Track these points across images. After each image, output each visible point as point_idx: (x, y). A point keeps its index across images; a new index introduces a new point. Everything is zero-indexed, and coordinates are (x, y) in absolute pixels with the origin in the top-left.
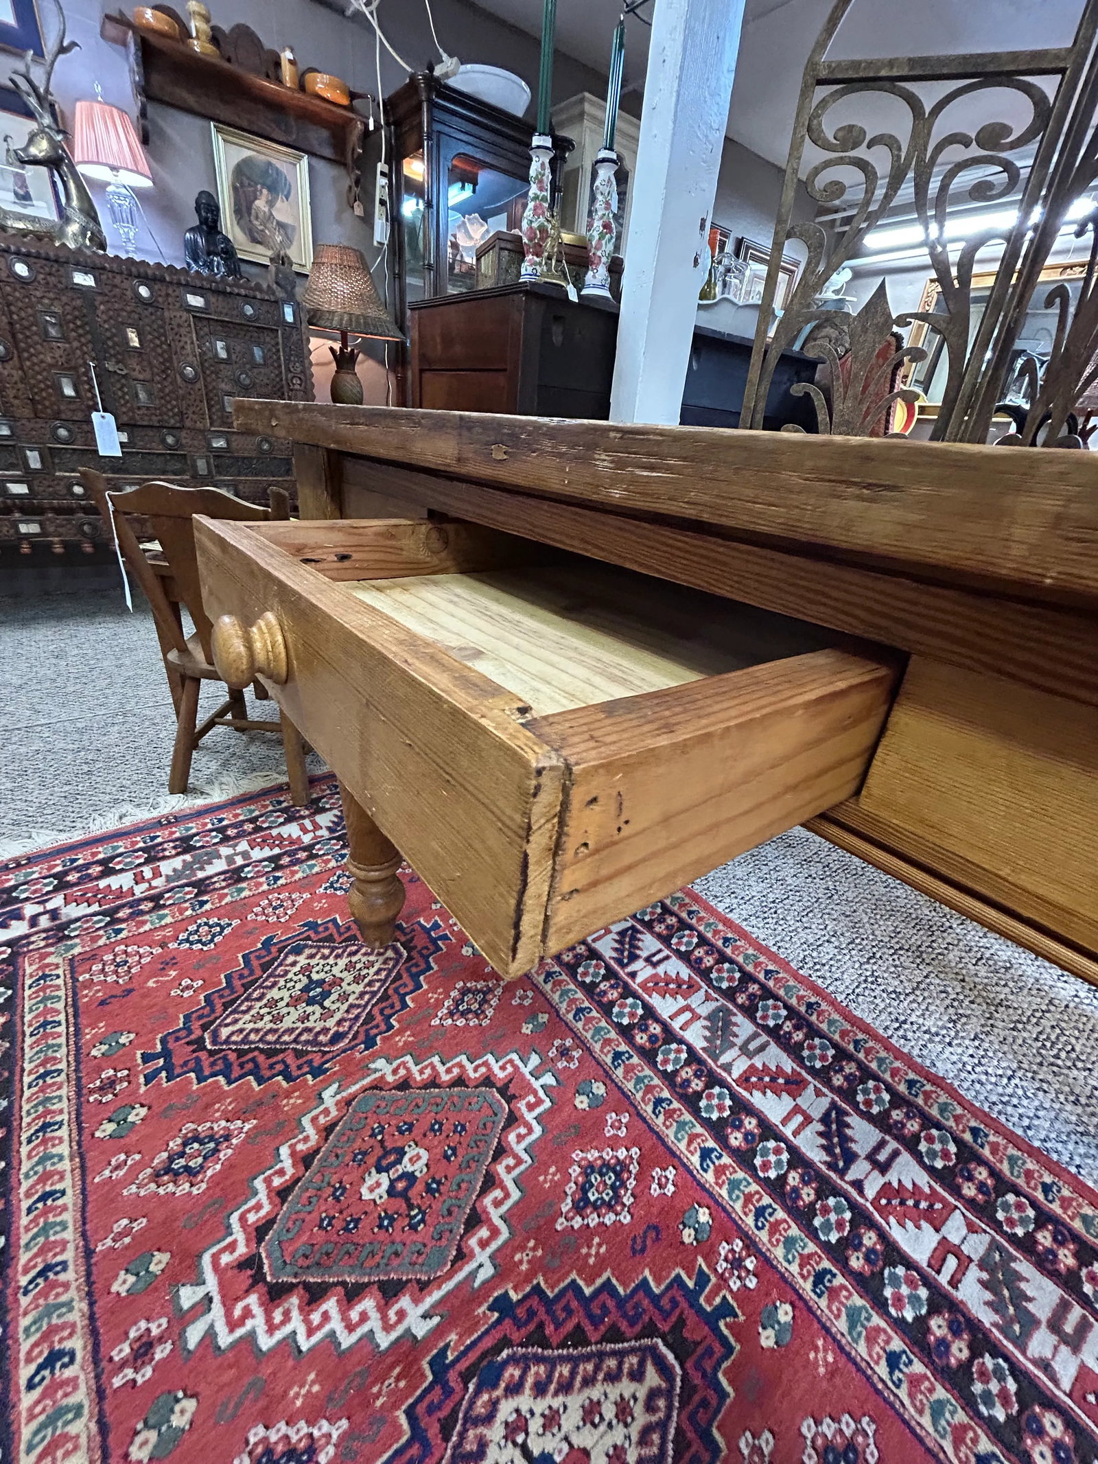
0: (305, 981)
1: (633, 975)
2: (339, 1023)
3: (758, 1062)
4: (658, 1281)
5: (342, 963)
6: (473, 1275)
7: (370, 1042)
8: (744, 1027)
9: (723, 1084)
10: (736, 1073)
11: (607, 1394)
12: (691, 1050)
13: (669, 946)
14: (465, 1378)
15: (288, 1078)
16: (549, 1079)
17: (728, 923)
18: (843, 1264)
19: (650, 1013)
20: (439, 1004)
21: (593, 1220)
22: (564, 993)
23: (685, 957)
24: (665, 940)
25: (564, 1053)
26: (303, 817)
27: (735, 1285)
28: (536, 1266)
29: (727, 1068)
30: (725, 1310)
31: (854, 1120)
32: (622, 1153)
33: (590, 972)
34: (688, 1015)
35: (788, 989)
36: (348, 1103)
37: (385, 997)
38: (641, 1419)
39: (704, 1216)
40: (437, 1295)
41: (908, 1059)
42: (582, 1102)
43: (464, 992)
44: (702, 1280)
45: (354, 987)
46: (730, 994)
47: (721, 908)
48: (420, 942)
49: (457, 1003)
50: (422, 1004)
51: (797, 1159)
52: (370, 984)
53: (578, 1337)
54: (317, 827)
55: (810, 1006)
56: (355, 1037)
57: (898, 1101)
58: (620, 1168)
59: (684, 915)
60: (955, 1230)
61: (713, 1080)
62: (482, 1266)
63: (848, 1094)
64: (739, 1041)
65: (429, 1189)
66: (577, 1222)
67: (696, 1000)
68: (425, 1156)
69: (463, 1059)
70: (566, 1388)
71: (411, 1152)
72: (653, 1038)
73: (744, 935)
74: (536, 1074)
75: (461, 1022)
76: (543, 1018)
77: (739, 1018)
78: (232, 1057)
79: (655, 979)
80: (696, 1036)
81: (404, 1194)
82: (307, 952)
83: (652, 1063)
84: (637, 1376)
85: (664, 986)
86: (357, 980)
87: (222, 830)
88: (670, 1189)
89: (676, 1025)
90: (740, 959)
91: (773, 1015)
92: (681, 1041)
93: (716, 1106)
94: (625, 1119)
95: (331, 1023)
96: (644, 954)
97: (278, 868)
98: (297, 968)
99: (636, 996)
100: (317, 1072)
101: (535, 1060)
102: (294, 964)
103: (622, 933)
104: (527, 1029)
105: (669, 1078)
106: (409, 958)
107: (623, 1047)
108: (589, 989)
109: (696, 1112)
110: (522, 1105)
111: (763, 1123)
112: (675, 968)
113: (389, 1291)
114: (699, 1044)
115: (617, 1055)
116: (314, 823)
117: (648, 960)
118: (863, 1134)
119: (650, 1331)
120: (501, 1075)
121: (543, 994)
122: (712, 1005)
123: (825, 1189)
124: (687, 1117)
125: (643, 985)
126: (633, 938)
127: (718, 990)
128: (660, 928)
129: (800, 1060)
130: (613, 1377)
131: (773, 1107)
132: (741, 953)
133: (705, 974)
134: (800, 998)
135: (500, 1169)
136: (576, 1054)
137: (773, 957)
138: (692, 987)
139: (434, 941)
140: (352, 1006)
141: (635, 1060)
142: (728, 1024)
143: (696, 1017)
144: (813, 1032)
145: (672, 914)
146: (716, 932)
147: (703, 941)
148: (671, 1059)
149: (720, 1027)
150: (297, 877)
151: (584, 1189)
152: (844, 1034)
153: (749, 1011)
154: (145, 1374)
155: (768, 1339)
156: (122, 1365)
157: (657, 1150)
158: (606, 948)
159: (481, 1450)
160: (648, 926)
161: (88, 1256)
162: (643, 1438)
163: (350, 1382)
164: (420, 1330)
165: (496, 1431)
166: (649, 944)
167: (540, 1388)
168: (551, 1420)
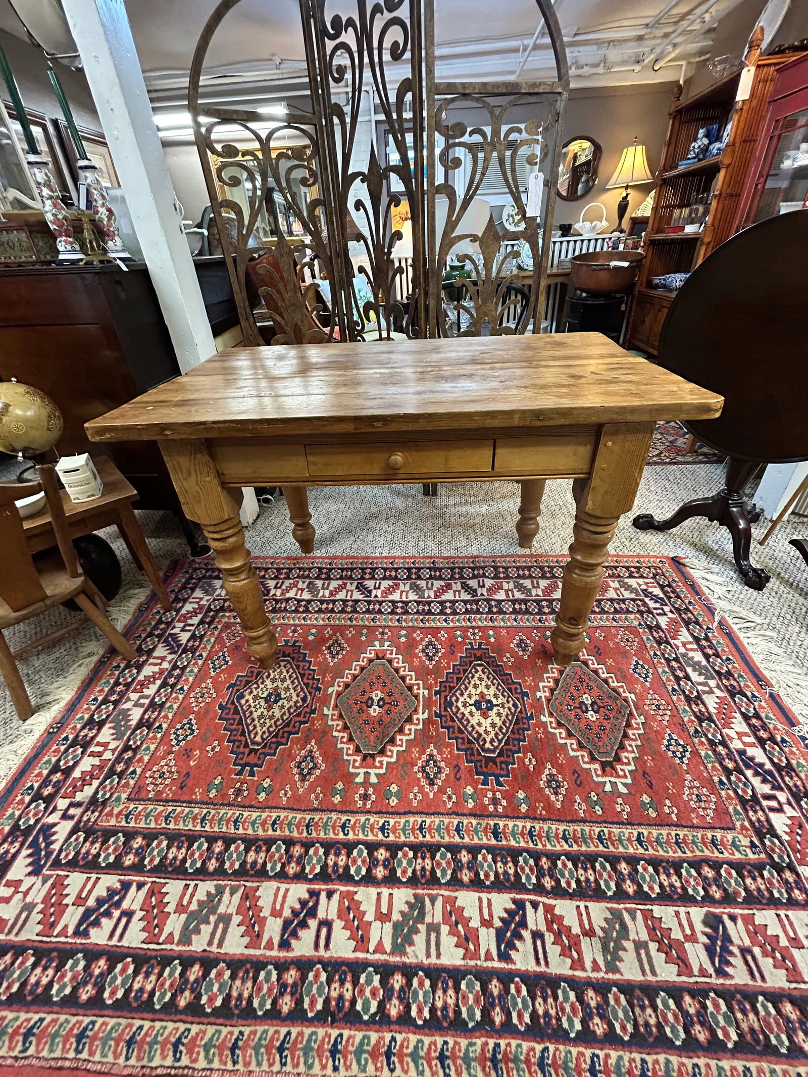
0: (262, 700)
1: (376, 596)
3: (435, 589)
4: (462, 653)
6: (424, 695)
7: (318, 689)
8: (422, 583)
9: (432, 602)
10: (432, 596)
11: (475, 681)
12: (415, 601)
13: (376, 579)
14: (446, 710)
15: (305, 723)
16: (387, 643)
17: (385, 557)
18: (492, 613)
19: (393, 602)
20: (325, 659)
21: (437, 658)
22: (362, 619)
23: (385, 578)
24: (373, 578)
25: (382, 634)
26: (146, 661)
27: (477, 638)
28: (435, 679)
29: (429, 597)
30: (480, 644)
31: (468, 582)
32: (427, 640)
33: (362, 607)
34: (404, 593)
35: (422, 563)
36: (337, 706)
37: (302, 675)
38: (484, 676)
39: (458, 633)
40: (421, 708)
41: (466, 557)
42: (403, 640)
43: (328, 649)
44: (471, 644)
46: (409, 578)
47: (378, 554)
48: (289, 651)
49: (331, 653)
51: (465, 602)
52: (290, 677)
53: (459, 679)
54: (162, 658)
55: (432, 563)
56: (310, 693)
57: (473, 569)
58: (430, 643)
59: (370, 566)
60: (505, 586)
61: (429, 603)
62: (422, 692)
63: (462, 577)
64: (425, 588)
65: (390, 696)
66: (434, 662)
67: (402, 587)
68: (378, 692)
69: (355, 663)
70: (466, 688)
71: (373, 695)
72: (402, 608)
73: (394, 557)
74: (382, 646)
75: (340, 656)
76: (365, 631)
77: (419, 582)
78: (274, 740)
79: (384, 592)
80: (412, 596)
81: (385, 703)
82: (246, 693)
83: (410, 613)
84: (477, 671)
85: (388, 592)
86: (283, 681)
87: (105, 701)
88: (446, 635)
89: (404, 598)
90: (401, 565)
91: (426, 573)
92: (410, 601)
93: (436, 608)
94: (418, 632)
95: (295, 699)
96: (372, 588)
97: (173, 686)
98: (251, 700)
99: (384, 601)
100: (312, 712)
101: (377, 643)
102: (247, 701)
103: (357, 588)
104: (364, 638)
105: (418, 613)
106: (293, 658)
107: (397, 617)
108: (368, 611)
109: (433, 614)
110: (389, 656)
111: (450, 602)
112: (385, 584)
113: (409, 719)
114: (416, 598)
115: (398, 620)
116: (157, 658)
117: (375, 588)
118: (473, 583)
119: (471, 662)
120: (372, 656)
121: (356, 626)
122: (408, 585)
123: (476, 602)
124: (432, 617)
125: (383, 597)
126: (363, 586)
127: (405, 579)
129: (444, 579)
130: (473, 677)
131: (449, 596)
132: (399, 563)
133: (396, 578)
134: (428, 563)
135: (402, 673)
136: (386, 631)
137: (409, 557)
138: (397, 585)
139: (294, 646)
140: (294, 689)
141: (404, 617)
142: (417, 587)
143: (407, 592)
144: (440, 569)
145: (365, 569)
146: (385, 563)
147: (385, 569)
148: (413, 607)
149: (416, 588)
150: (191, 680)
151: (427, 655)
152: (447, 563)
153: (419, 578)
154: (373, 798)
155: (492, 640)
156: (365, 804)
157: (435, 631)
158: (357, 596)
159: (463, 714)
160: (362, 578)
161: (315, 810)
162: (488, 678)
163: (423, 739)
164: (426, 716)
165: (462, 709)
166: (370, 584)
167: (462, 694)
168: (470, 696)
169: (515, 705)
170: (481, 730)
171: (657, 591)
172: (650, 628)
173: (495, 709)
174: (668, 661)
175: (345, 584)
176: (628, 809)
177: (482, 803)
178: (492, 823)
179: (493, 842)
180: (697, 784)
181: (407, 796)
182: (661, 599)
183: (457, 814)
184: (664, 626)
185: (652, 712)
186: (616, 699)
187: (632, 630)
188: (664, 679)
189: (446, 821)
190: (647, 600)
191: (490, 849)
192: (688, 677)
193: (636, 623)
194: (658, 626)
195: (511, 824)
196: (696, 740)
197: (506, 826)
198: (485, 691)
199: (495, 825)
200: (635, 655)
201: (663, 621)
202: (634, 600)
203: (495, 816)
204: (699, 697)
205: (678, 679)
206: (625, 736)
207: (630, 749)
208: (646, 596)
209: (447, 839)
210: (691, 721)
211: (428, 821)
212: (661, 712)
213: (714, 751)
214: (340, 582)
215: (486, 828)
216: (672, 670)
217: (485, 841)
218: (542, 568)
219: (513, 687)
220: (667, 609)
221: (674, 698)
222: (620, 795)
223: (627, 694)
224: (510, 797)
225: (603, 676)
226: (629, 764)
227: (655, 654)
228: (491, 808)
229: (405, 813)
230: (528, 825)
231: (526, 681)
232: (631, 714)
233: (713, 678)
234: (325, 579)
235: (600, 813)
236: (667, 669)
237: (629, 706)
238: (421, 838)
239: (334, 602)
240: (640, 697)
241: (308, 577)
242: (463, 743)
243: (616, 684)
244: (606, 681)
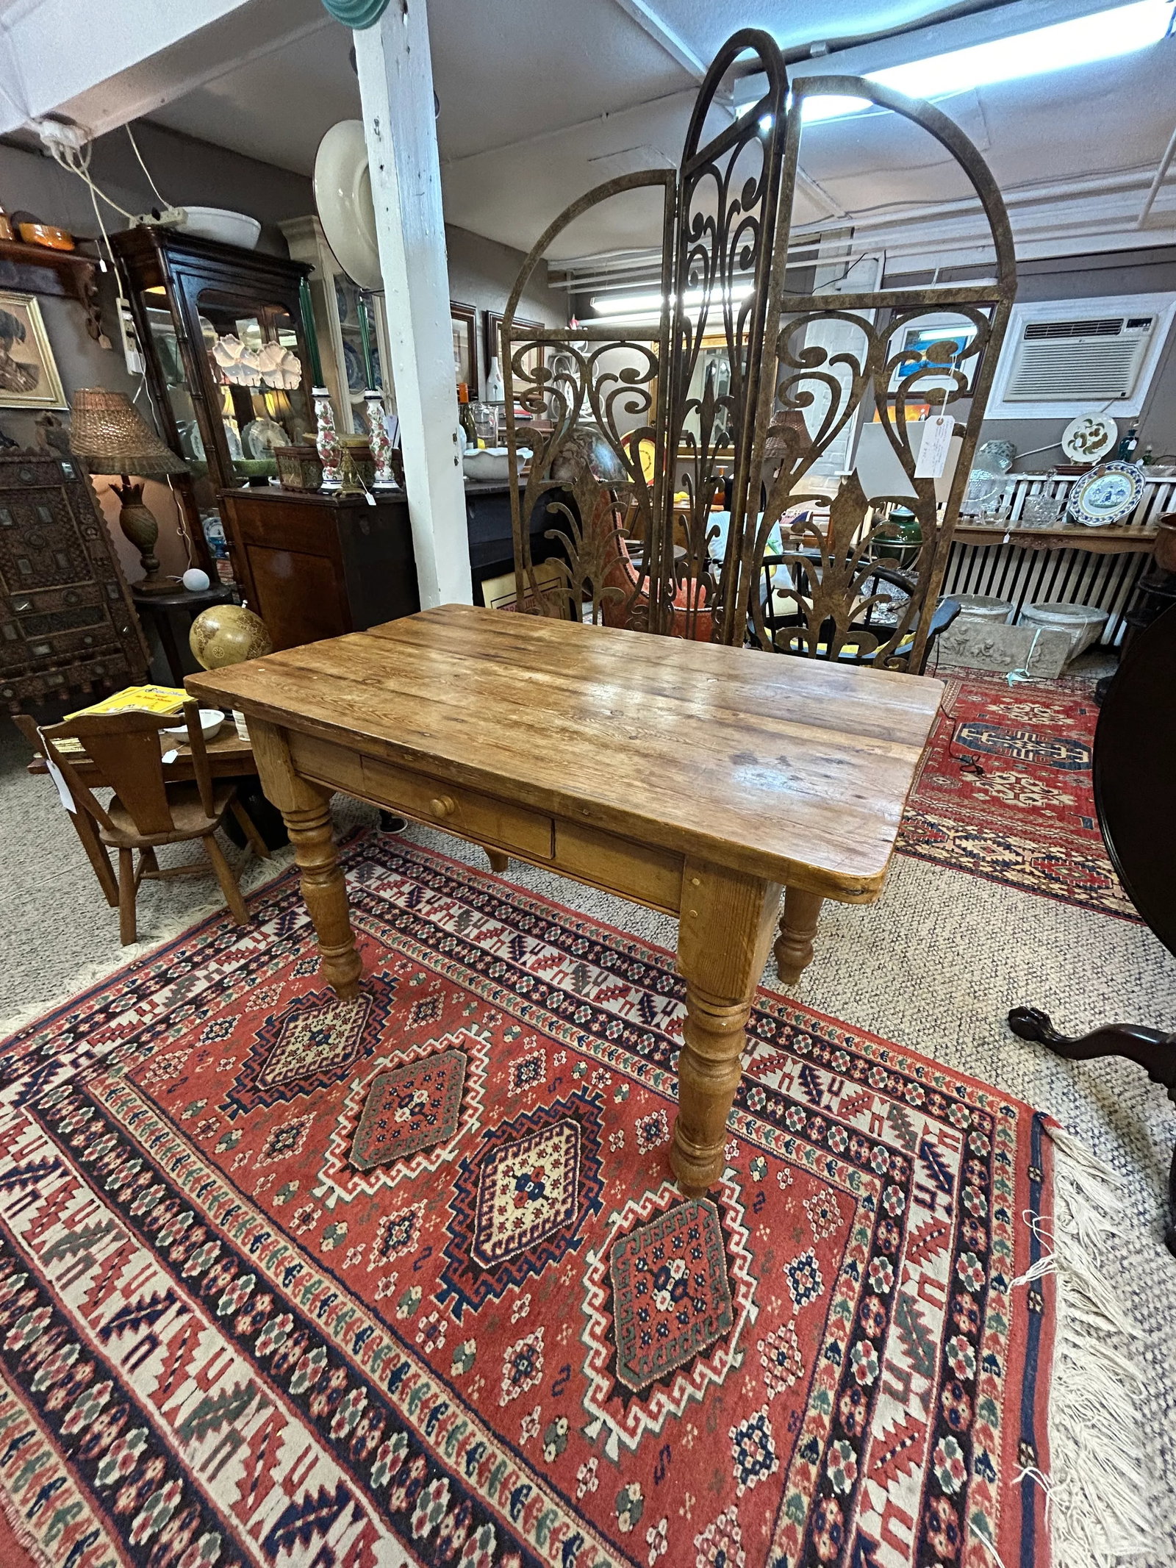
0: (309, 1034)
1: (524, 964)
2: (344, 1049)
3: (604, 987)
4: (563, 1097)
5: (330, 1016)
6: (470, 1129)
7: (369, 1052)
8: (594, 971)
9: (585, 1004)
10: (592, 996)
11: (547, 1146)
12: (565, 993)
13: (543, 940)
14: (479, 1165)
15: (325, 1086)
16: (486, 1034)
17: (578, 915)
18: (651, 1059)
19: (538, 981)
20: (406, 1018)
21: (527, 1087)
22: (484, 987)
23: (554, 943)
24: (540, 937)
25: (492, 1018)
26: (251, 932)
27: (601, 1086)
28: (500, 1116)
29: (587, 995)
30: (598, 1096)
31: (655, 998)
32: (536, 1054)
33: (497, 970)
34: (561, 975)
35: (617, 943)
36: (369, 1084)
37: (368, 1026)
38: (564, 1147)
39: (583, 1065)
40: (453, 1143)
42: (508, 1039)
43: (419, 1007)
44: (585, 1090)
45: (344, 1027)
46: (584, 956)
47: (573, 907)
48: (379, 987)
49: (417, 1014)
50: (395, 1021)
51: (628, 1025)
52: (355, 1021)
53: (529, 1131)
54: (266, 936)
55: (630, 948)
56: (358, 1052)
58: (536, 1062)
59: (550, 918)
61: (580, 1003)
62: (473, 1123)
63: (652, 986)
64: (592, 980)
65: (433, 1105)
66: (519, 1091)
67: (565, 966)
68: (426, 1093)
69: (431, 1041)
70: (527, 1150)
71: (417, 1094)
72: (542, 994)
73: (588, 919)
74: (478, 1034)
75: (423, 1023)
76: (474, 1004)
77: (591, 968)
78: (282, 1088)
79: (538, 961)
80: (567, 984)
81: (420, 1112)
82: (301, 1017)
83: (545, 1007)
84: (560, 1134)
85: (542, 964)
86: (345, 1022)
87: (189, 959)
88: (564, 1060)
89: (555, 983)
90: (588, 934)
91: (610, 959)
92: (559, 990)
93: (583, 1015)
94: (534, 1038)
95: (338, 1050)
96: (529, 949)
97: (250, 972)
98: (299, 1029)
99: (528, 975)
100: (342, 1077)
101: (475, 1027)
102: (296, 1027)
103: (512, 942)
104: (466, 1013)
105: (555, 1010)
106: (375, 999)
107: (526, 1004)
108: (499, 980)
109: (573, 1022)
110: (474, 1052)
111: (609, 1015)
112: (548, 951)
113: (428, 1151)
114: (570, 988)
115: (523, 1010)
116: (262, 933)
117: (532, 952)
118: (660, 1002)
119: (564, 1116)
120: (457, 1041)
121: (471, 992)
122: (575, 965)
123: (642, 1033)
124: (568, 1026)
125: (532, 968)
126: (520, 942)
127: (578, 956)
128: (536, 931)
129: (626, 978)
130: (549, 1139)
131: (613, 1006)
132: (588, 930)
133: (567, 949)
134: (624, 946)
135: (471, 1083)
136: (499, 1017)
137: (607, 927)
138: (561, 959)
139: (388, 984)
140: (348, 1038)
141: (534, 1008)
142: (585, 972)
143: (566, 975)
144: (633, 962)
145: (542, 920)
146: (571, 923)
147: (564, 930)
148: (555, 1000)
149: (580, 975)
150: (269, 974)
151: (519, 1076)
152: (649, 957)
153: (596, 962)
154: (313, 1225)
155: (618, 1100)
156: (298, 1227)
157: (554, 1046)
158: (504, 953)
159: (494, 1183)
160: (529, 932)
161: (250, 1199)
162: (567, 1152)
163: (422, 1187)
164: (450, 1157)
165: (499, 1176)
166: (530, 942)
167: (515, 1155)
168: (523, 1163)
169: (569, 1213)
170: (498, 1219)
171: (952, 1160)
172: (882, 1214)
173: (541, 1201)
174: (867, 1291)
175: (503, 930)
176: (594, 1485)
177: (415, 1322)
178: (403, 1359)
179: (384, 1386)
180: (737, 1535)
181: (346, 1248)
182: (949, 1178)
183: (377, 1316)
184: (911, 1226)
185: (764, 1361)
186: (723, 1298)
187: (847, 1201)
188: (833, 1318)
189: (358, 1314)
190: (918, 1164)
191: (373, 1394)
192: (879, 1343)
193: (863, 1193)
194: (900, 1222)
195: (424, 1379)
196: (798, 1461)
197: (416, 1376)
198: (548, 1168)
199: (406, 1365)
200: (815, 1246)
201: (917, 1218)
202: (893, 1151)
203: (416, 1353)
204: (870, 1392)
205: (858, 1334)
206: (688, 1369)
207: (676, 1394)
208: (923, 1156)
209: (338, 1340)
210: (818, 1422)
211: (341, 1298)
212: (778, 1371)
213: (816, 1504)
214: (499, 925)
215: (391, 1360)
216: (863, 1311)
217: (376, 1377)
218: (781, 1025)
219: (589, 1184)
220: (942, 1199)
221: (823, 1362)
222: (601, 1455)
223: (747, 1304)
224: (455, 1339)
225: (733, 1248)
226: (654, 1417)
227: (853, 1266)
228: (420, 1338)
229: (326, 1270)
230: (443, 1398)
231: (612, 1185)
232: (725, 1340)
233: (929, 1376)
234: (488, 914)
235: (549, 1458)
236: (852, 1305)
237: (734, 1324)
238: (314, 1316)
239: (473, 947)
240: (766, 1322)
241: (470, 903)
242: (460, 1223)
243: (743, 1275)
244: (731, 1259)
